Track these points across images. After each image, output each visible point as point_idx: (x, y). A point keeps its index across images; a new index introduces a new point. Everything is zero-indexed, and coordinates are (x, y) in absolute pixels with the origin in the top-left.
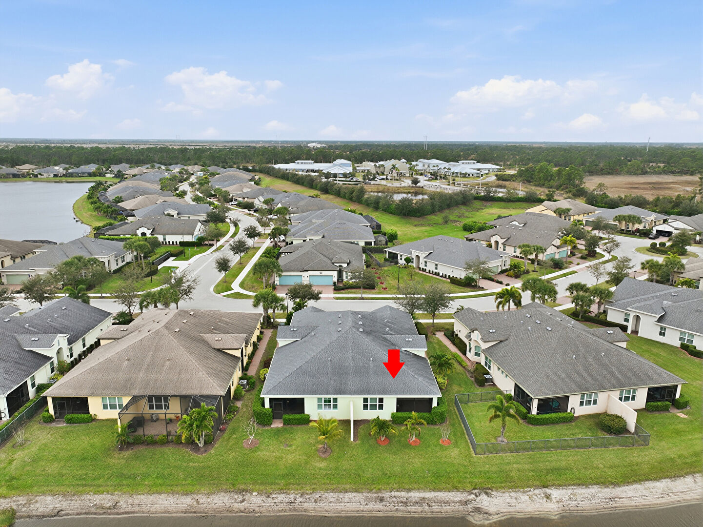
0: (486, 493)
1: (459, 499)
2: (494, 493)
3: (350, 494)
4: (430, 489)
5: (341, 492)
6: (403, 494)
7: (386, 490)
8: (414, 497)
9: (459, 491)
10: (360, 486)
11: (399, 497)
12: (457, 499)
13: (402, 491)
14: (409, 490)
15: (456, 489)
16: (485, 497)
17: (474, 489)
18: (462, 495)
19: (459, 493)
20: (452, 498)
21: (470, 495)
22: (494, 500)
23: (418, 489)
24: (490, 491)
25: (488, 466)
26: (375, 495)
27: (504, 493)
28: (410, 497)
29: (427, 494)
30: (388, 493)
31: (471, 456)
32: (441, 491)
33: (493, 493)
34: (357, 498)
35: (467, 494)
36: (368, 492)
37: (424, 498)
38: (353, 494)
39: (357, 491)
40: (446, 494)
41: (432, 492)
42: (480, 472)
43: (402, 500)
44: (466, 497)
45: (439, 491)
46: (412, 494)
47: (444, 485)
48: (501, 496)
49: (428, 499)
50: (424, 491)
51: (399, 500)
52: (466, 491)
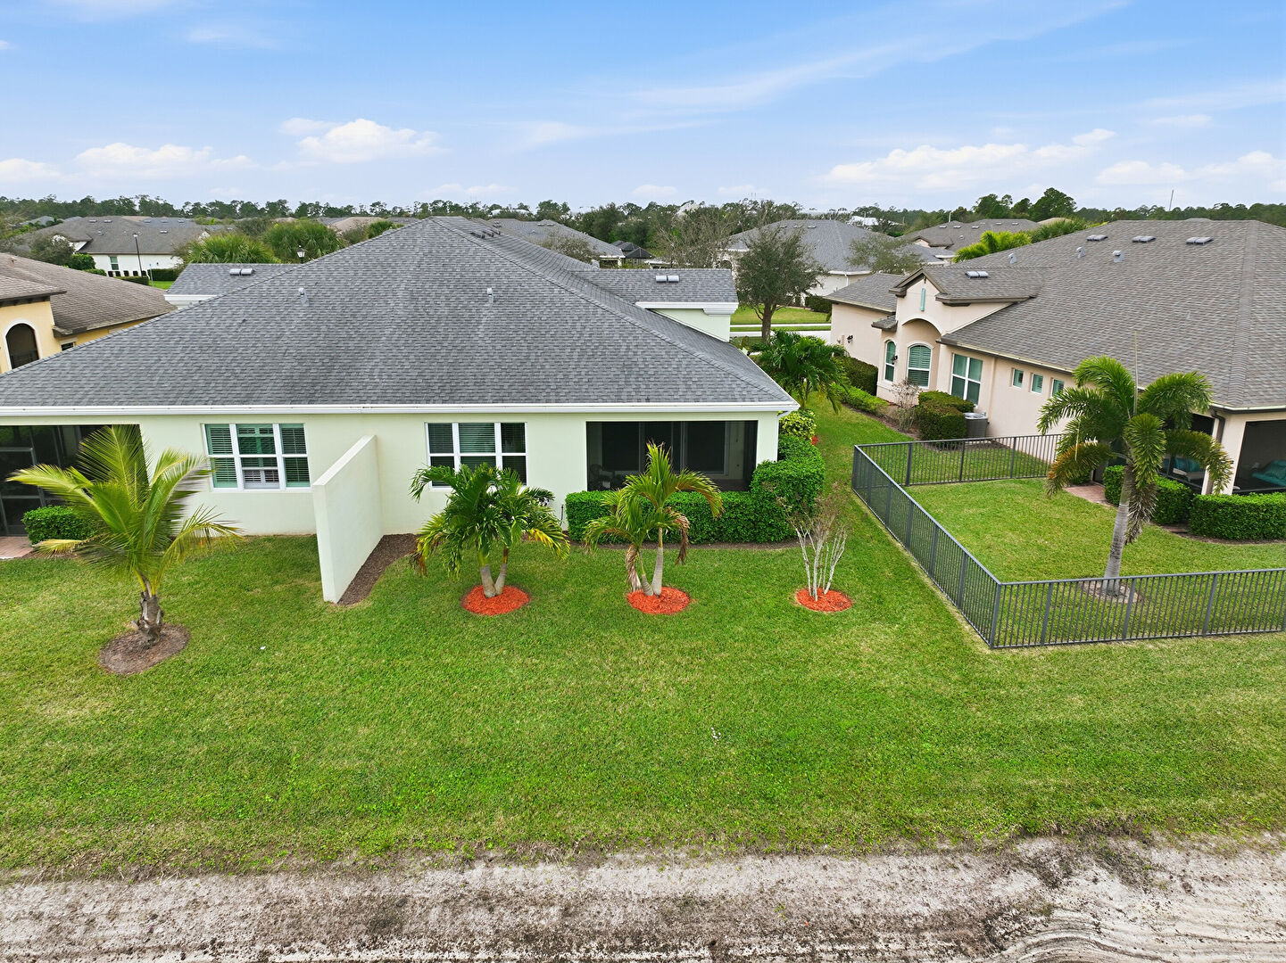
0: (1110, 860)
1: (936, 905)
2: (1165, 857)
3: (175, 883)
4: (733, 839)
5: (110, 873)
6: (551, 877)
7: (431, 851)
8: (624, 899)
9: (925, 850)
10: (264, 831)
11: (514, 901)
12: (919, 905)
13: (541, 856)
14: (592, 851)
15: (910, 835)
16: (1111, 887)
17: (1027, 832)
18: (952, 878)
19: (929, 861)
20: (883, 896)
21: (1005, 872)
22: (1179, 905)
23: (656, 841)
24: (1132, 844)
25: (1078, 700)
26: (349, 890)
27: (1229, 854)
28: (593, 897)
29: (711, 870)
30: (439, 876)
31: (971, 657)
32: (806, 852)
33: (1156, 856)
34: (209, 918)
35: (984, 870)
36: (305, 872)
37: (687, 902)
38: (190, 884)
39: (226, 864)
40: (844, 869)
41: (749, 859)
42: (1043, 730)
43: (531, 918)
44: (981, 885)
45: (794, 851)
46: (606, 877)
47: (826, 815)
48: (1217, 880)
49: (720, 907)
50: (694, 855)
51: (509, 920)
52: (974, 850)
